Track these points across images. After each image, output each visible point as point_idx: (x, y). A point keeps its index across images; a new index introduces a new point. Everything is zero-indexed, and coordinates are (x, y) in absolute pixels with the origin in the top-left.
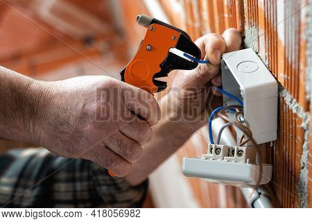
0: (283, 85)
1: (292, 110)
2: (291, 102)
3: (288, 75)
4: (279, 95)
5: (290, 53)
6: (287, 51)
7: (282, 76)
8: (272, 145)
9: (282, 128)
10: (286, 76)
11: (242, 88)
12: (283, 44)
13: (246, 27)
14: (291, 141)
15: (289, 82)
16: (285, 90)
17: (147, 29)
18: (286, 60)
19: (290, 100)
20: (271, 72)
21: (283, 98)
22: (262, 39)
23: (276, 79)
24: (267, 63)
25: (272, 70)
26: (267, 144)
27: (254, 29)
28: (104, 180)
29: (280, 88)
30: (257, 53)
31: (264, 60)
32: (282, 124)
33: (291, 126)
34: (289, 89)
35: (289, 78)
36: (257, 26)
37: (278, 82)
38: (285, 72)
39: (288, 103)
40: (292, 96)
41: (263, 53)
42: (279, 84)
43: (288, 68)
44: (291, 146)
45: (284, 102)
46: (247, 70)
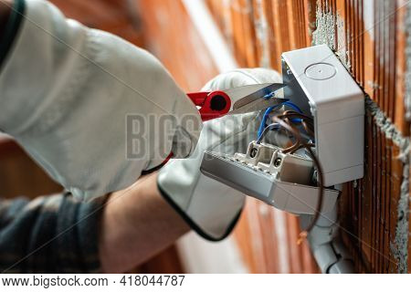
0: (371, 97)
1: (385, 134)
2: (384, 122)
3: (379, 83)
4: (366, 113)
5: (382, 51)
6: (377, 47)
7: (370, 85)
8: (356, 184)
9: (370, 161)
10: (376, 85)
11: (312, 102)
12: (372, 38)
13: (319, 13)
14: (384, 178)
15: (381, 92)
16: (375, 105)
18: (376, 61)
19: (381, 119)
20: (354, 79)
21: (373, 117)
22: (341, 30)
23: (362, 88)
24: (348, 66)
25: (357, 75)
26: (349, 185)
27: (329, 16)
29: (368, 102)
30: (334, 51)
31: (344, 60)
32: (370, 154)
33: (383, 158)
34: (381, 104)
35: (381, 87)
36: (334, 13)
37: (364, 93)
38: (374, 79)
39: (379, 124)
40: (385, 114)
41: (342, 52)
42: (366, 95)
43: (379, 73)
44: (383, 186)
45: (373, 122)
46: (320, 76)
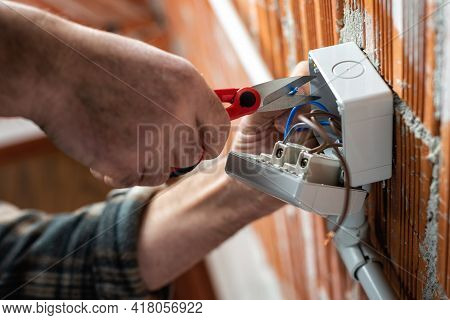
0: (400, 96)
1: (414, 134)
2: (413, 122)
3: (408, 81)
4: (395, 111)
5: (411, 49)
6: (406, 45)
7: (399, 84)
8: (384, 185)
9: (399, 161)
10: (405, 84)
11: (340, 101)
12: (401, 37)
13: (346, 11)
14: (412, 179)
15: (410, 91)
16: (404, 104)
18: (405, 59)
19: (411, 119)
20: (383, 77)
21: (401, 116)
22: (369, 28)
23: (391, 87)
24: (377, 64)
25: (385, 74)
26: (376, 186)
27: (357, 13)
29: (396, 101)
30: (362, 49)
31: (372, 58)
32: (399, 154)
33: (412, 158)
34: (410, 103)
35: (410, 86)
36: (362, 10)
37: (393, 92)
38: (403, 78)
39: (408, 123)
40: (415, 113)
41: (371, 49)
42: (394, 94)
43: (408, 71)
44: (412, 187)
45: (402, 122)
46: (347, 75)
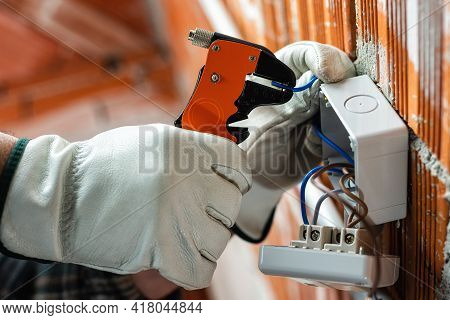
0: (416, 132)
1: (430, 171)
2: (429, 159)
3: (424, 117)
4: (410, 148)
5: (427, 83)
6: (422, 79)
7: (414, 119)
8: (399, 225)
9: (414, 200)
10: (421, 119)
11: (352, 136)
12: (416, 68)
13: (359, 42)
14: (428, 218)
15: (426, 127)
16: (420, 140)
17: (207, 50)
18: (420, 93)
19: (426, 155)
20: (397, 112)
21: (417, 152)
22: (383, 59)
23: (406, 123)
24: (391, 98)
25: (400, 109)
26: (392, 224)
27: (371, 45)
28: (100, 285)
29: (412, 137)
30: (376, 83)
31: (386, 92)
32: (414, 193)
33: (428, 197)
35: (426, 122)
36: (376, 41)
37: (408, 127)
38: (419, 113)
39: (423, 160)
40: (431, 150)
41: (385, 83)
42: (410, 130)
45: (418, 160)
46: (360, 109)
